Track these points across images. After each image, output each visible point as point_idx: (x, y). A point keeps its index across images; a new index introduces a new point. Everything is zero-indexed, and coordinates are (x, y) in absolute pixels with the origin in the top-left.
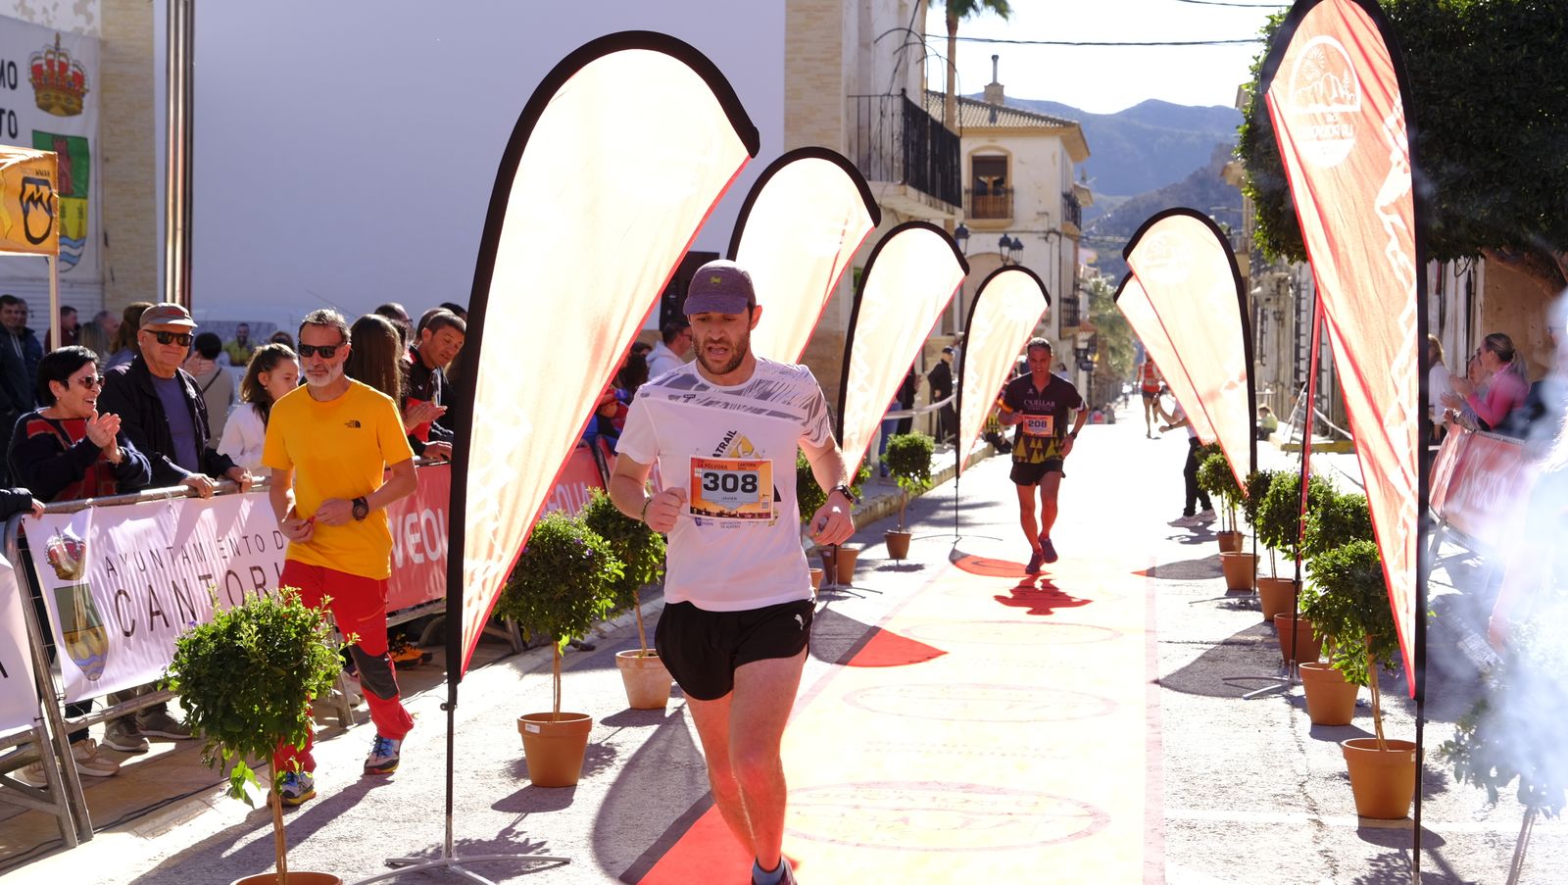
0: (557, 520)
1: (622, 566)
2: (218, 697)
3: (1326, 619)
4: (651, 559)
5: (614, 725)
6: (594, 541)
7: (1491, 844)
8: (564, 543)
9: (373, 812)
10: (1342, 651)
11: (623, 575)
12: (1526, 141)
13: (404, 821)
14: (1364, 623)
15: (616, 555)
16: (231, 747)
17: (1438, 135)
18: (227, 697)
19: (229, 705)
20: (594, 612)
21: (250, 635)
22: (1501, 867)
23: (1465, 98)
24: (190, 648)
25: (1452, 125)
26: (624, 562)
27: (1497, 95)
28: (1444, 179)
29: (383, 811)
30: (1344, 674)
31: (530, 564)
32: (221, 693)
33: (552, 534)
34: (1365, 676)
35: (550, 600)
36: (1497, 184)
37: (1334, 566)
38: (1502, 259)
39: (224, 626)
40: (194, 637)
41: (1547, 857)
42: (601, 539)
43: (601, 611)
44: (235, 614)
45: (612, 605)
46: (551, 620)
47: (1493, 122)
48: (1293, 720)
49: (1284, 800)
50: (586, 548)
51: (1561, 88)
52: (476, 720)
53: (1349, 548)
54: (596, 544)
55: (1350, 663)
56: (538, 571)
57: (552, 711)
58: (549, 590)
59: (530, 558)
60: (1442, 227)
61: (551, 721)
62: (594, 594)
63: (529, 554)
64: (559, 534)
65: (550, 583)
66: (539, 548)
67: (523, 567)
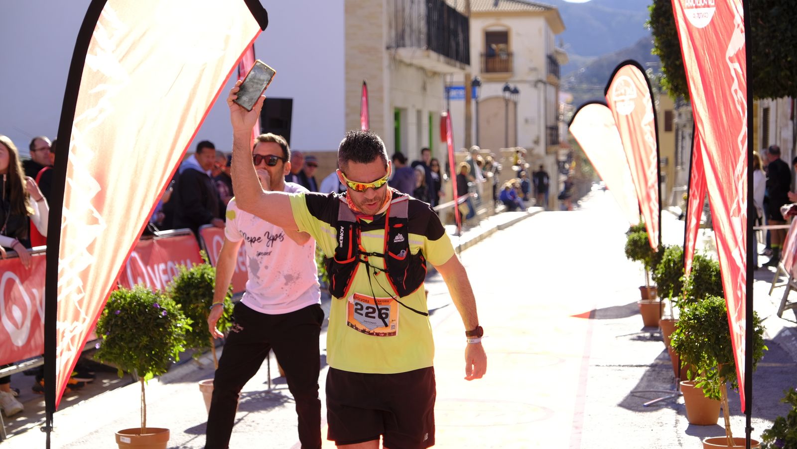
0: (139, 289)
1: (190, 322)
3: (690, 353)
5: (195, 434)
6: (169, 305)
8: (146, 307)
11: (191, 329)
14: (716, 356)
15: (185, 314)
20: (170, 357)
26: (192, 319)
28: (788, 41)
30: (704, 392)
31: (122, 322)
33: (137, 301)
34: (718, 393)
35: (137, 346)
37: (695, 315)
42: (174, 303)
43: (175, 354)
45: (183, 350)
46: (138, 363)
48: (677, 421)
50: (162, 310)
52: (97, 432)
53: (705, 302)
54: (171, 307)
55: (708, 384)
56: (128, 327)
57: (140, 427)
58: (135, 340)
59: (121, 317)
60: (788, 73)
61: (139, 434)
62: (170, 342)
63: (121, 315)
64: (142, 301)
65: (136, 336)
66: (127, 310)
67: (116, 325)
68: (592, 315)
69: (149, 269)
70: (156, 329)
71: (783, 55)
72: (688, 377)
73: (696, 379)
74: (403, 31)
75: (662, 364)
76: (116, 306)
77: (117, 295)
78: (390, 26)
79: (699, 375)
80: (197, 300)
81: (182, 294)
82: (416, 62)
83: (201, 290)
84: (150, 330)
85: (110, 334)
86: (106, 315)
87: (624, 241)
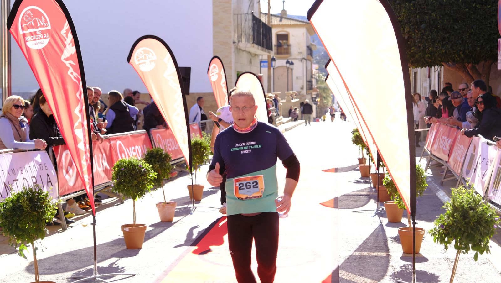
0: (134, 159)
1: (156, 174)
2: (13, 222)
3: (392, 187)
4: (167, 171)
6: (146, 166)
7: (447, 261)
8: (136, 166)
9: (72, 259)
10: (397, 198)
11: (156, 177)
12: (456, 27)
13: (82, 262)
15: (153, 170)
16: (18, 239)
17: (428, 26)
18: (17, 222)
19: (17, 225)
20: (146, 190)
21: (24, 201)
22: (450, 269)
23: (436, 13)
24: (4, 206)
25: (432, 22)
26: (156, 172)
27: (447, 12)
28: (430, 40)
29: (75, 259)
30: (398, 206)
31: (125, 174)
32: (15, 221)
33: (131, 164)
35: (131, 186)
36: (447, 42)
38: (449, 66)
39: (15, 198)
40: (5, 202)
41: (465, 265)
42: (149, 165)
43: (148, 189)
44: (19, 193)
45: (152, 187)
46: (131, 193)
47: (445, 21)
48: (382, 221)
49: (379, 248)
50: (143, 168)
51: (467, 10)
54: (147, 167)
55: (400, 202)
56: (127, 176)
57: (133, 223)
58: (131, 182)
59: (124, 172)
60: (430, 56)
61: (132, 227)
62: (146, 183)
63: (124, 170)
64: (134, 164)
65: (131, 180)
66: (127, 168)
67: (122, 175)
68: (336, 170)
69: (127, 149)
70: (140, 177)
71: (427, 47)
72: (391, 199)
73: (395, 200)
74: (241, 34)
75: (372, 194)
76: (122, 166)
77: (122, 161)
78: (235, 32)
79: (396, 198)
80: (155, 164)
81: (148, 161)
82: (247, 49)
83: (157, 159)
84: (138, 177)
85: (119, 180)
86: (117, 170)
87: (352, 136)
